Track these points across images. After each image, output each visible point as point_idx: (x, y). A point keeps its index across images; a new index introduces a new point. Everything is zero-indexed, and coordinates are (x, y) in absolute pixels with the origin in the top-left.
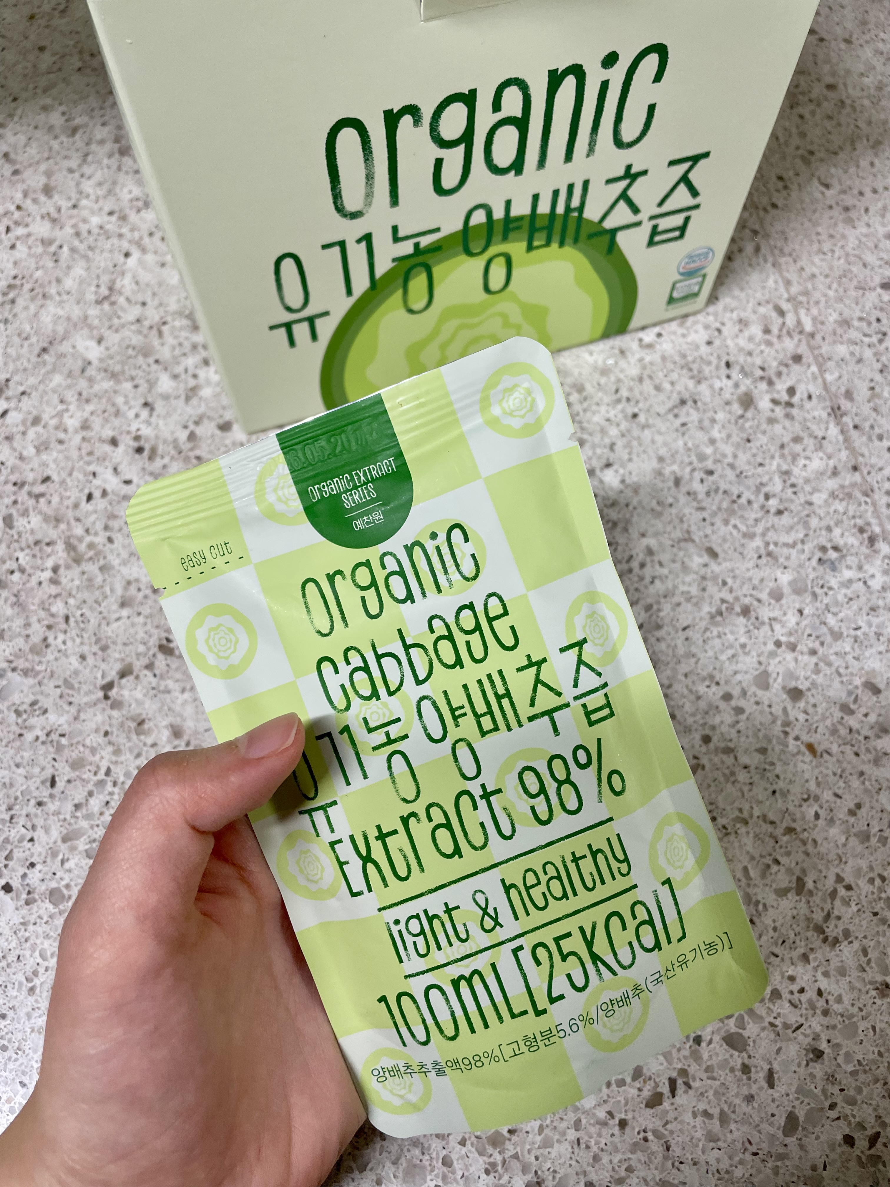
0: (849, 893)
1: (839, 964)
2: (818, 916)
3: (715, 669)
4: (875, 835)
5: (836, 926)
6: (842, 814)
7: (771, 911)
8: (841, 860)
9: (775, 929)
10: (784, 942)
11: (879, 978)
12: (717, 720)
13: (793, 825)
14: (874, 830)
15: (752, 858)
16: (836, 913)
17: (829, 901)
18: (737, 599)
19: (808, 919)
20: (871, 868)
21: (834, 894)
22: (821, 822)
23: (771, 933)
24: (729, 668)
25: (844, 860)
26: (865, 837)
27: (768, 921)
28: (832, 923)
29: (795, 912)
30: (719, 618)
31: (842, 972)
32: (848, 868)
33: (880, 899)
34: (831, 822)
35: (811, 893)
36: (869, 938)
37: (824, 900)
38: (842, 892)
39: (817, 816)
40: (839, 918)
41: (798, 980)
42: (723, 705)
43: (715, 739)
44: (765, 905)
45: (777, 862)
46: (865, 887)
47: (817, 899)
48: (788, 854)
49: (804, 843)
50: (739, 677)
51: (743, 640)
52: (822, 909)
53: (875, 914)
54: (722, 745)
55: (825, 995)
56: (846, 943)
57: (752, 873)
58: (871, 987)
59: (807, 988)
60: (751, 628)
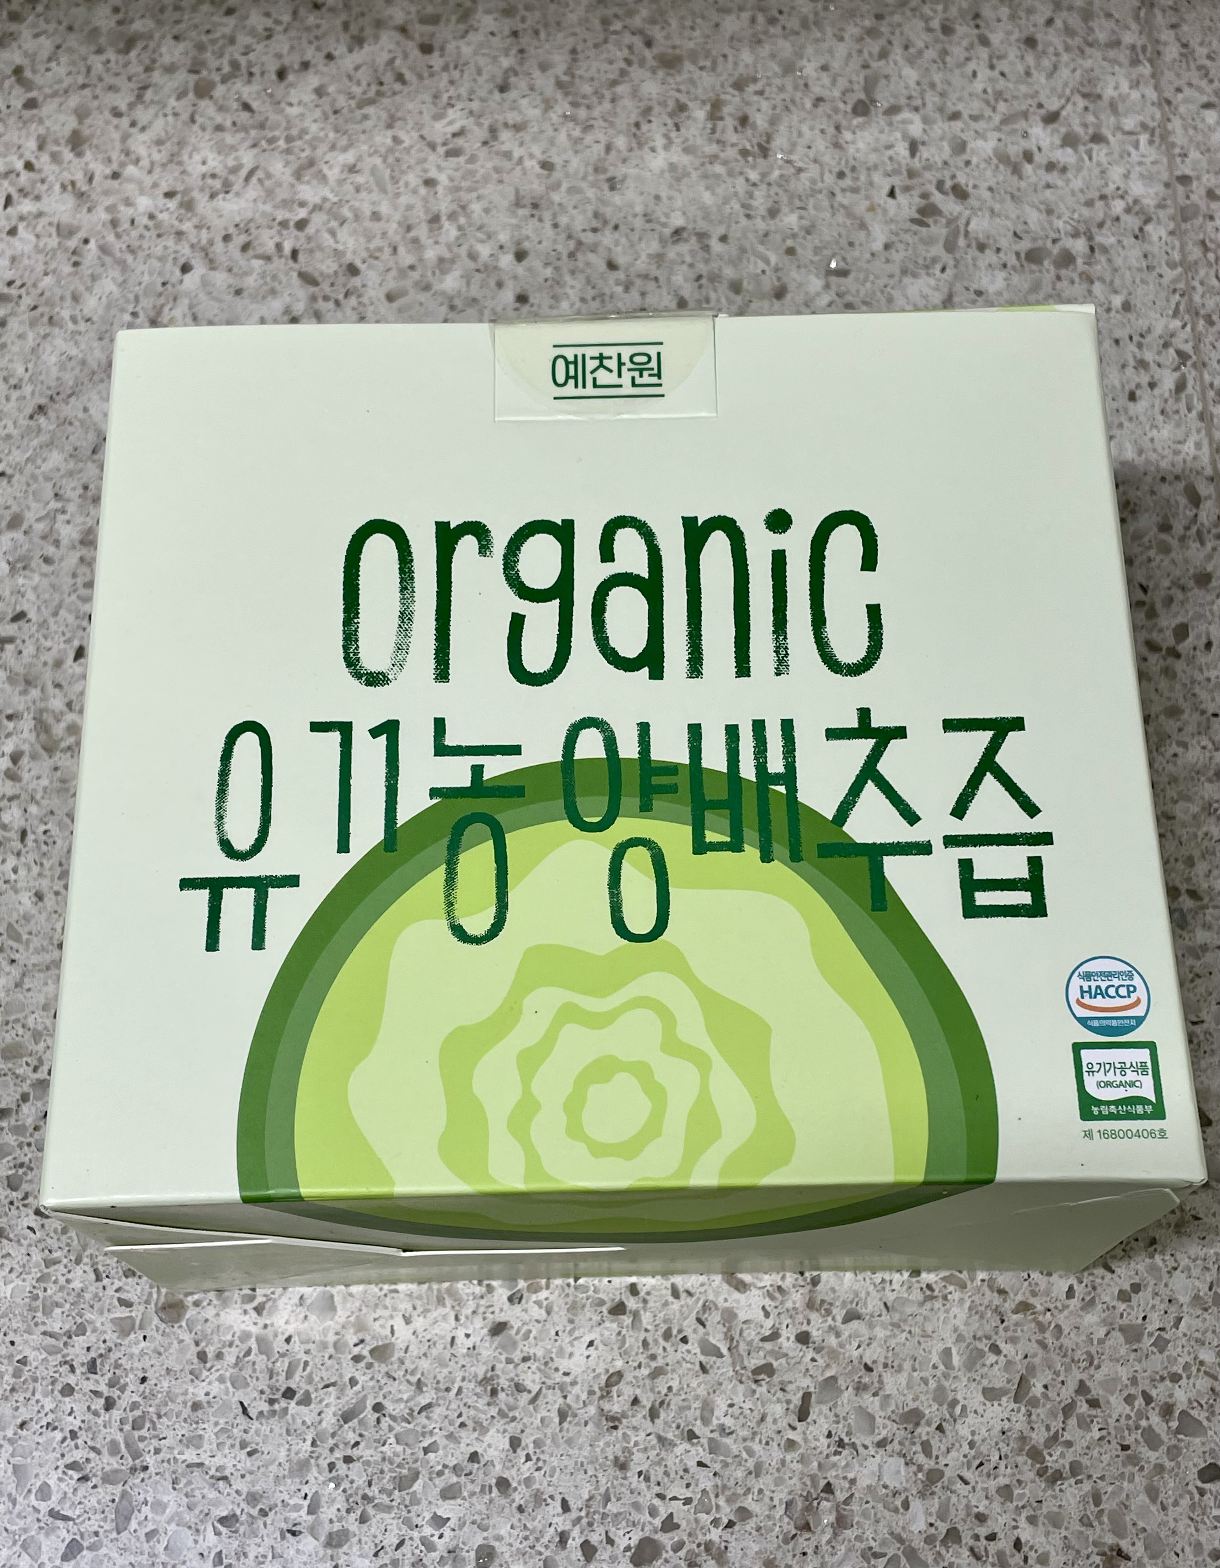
0: (1093, 1412)
1: (1056, 1509)
2: (1039, 1437)
4: (1151, 1334)
5: (1062, 1455)
6: (1108, 1296)
7: (971, 1419)
8: (1091, 1364)
9: (972, 1444)
10: (981, 1464)
11: (1110, 1539)
13: (1032, 1300)
14: (1153, 1325)
15: (960, 1338)
16: (1067, 1436)
17: (1061, 1417)
19: (1023, 1439)
20: (1134, 1381)
21: (1068, 1410)
22: (1074, 1303)
23: (966, 1448)
25: (1096, 1362)
26: (1133, 1334)
27: (964, 1431)
28: (1058, 1451)
29: (1007, 1425)
31: (1055, 1521)
32: (1099, 1375)
33: (1137, 1428)
34: (1089, 1305)
35: (1034, 1403)
36: (1107, 1480)
37: (1053, 1414)
38: (1083, 1408)
39: (1070, 1293)
40: (1069, 1444)
41: (989, 1522)
44: (964, 1408)
45: (995, 1349)
46: (1117, 1406)
47: (1041, 1412)
48: (1013, 1340)
49: (1042, 1328)
52: (1048, 1428)
53: (1125, 1448)
55: (1025, 1549)
56: (1072, 1481)
57: (956, 1360)
58: (1096, 1550)
59: (1001, 1535)
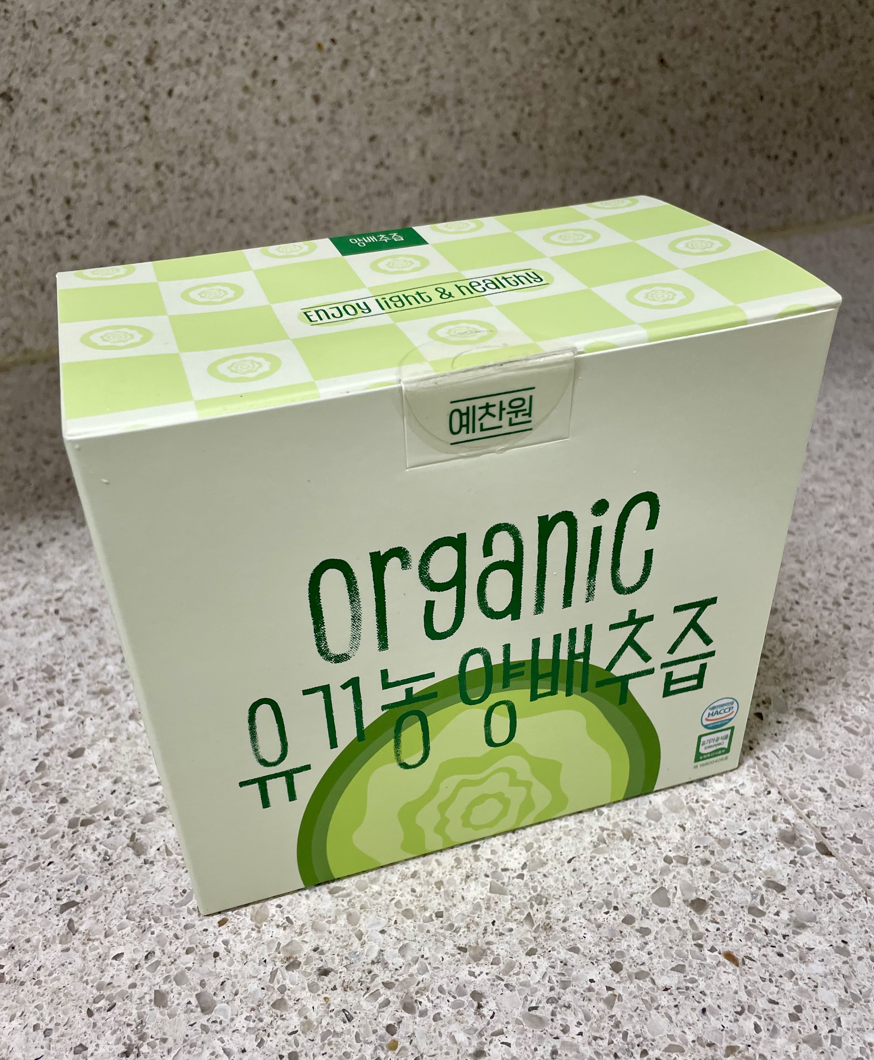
3: (609, 894)
6: (783, 1021)
12: (623, 945)
18: (616, 825)
22: (764, 1034)
24: (624, 892)
30: (602, 846)
34: (774, 1032)
39: (757, 1028)
42: (626, 929)
43: (626, 965)
50: (636, 898)
51: (631, 862)
54: (634, 970)
60: (637, 849)
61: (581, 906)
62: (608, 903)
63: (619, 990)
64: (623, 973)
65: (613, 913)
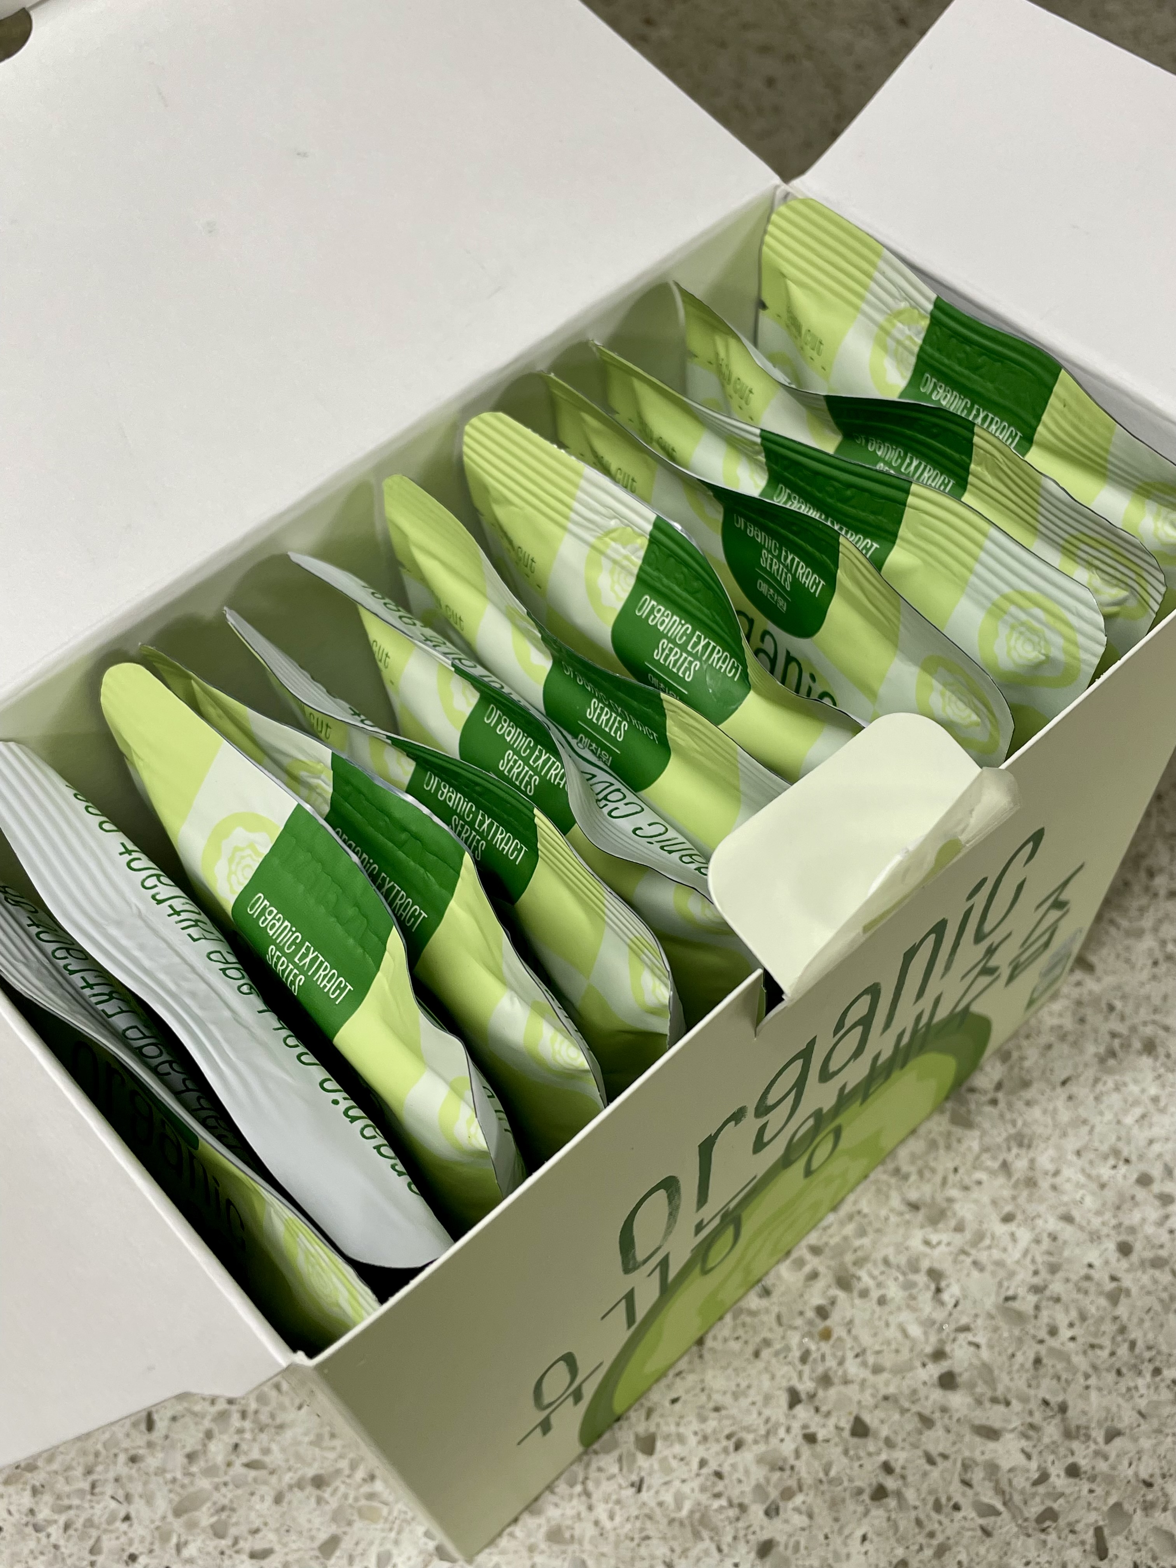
3: (1119, 1139)
12: (1135, 1217)
18: (1133, 1029)
24: (1140, 1136)
30: (1111, 1062)
42: (1141, 1194)
43: (1138, 1246)
50: (1157, 1148)
51: (1153, 1091)
54: (1149, 1254)
60: (1162, 1071)
61: (1078, 1153)
62: (1116, 1152)
63: (1127, 1281)
64: (1134, 1257)
65: (1123, 1169)
